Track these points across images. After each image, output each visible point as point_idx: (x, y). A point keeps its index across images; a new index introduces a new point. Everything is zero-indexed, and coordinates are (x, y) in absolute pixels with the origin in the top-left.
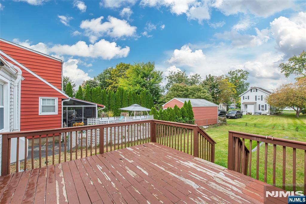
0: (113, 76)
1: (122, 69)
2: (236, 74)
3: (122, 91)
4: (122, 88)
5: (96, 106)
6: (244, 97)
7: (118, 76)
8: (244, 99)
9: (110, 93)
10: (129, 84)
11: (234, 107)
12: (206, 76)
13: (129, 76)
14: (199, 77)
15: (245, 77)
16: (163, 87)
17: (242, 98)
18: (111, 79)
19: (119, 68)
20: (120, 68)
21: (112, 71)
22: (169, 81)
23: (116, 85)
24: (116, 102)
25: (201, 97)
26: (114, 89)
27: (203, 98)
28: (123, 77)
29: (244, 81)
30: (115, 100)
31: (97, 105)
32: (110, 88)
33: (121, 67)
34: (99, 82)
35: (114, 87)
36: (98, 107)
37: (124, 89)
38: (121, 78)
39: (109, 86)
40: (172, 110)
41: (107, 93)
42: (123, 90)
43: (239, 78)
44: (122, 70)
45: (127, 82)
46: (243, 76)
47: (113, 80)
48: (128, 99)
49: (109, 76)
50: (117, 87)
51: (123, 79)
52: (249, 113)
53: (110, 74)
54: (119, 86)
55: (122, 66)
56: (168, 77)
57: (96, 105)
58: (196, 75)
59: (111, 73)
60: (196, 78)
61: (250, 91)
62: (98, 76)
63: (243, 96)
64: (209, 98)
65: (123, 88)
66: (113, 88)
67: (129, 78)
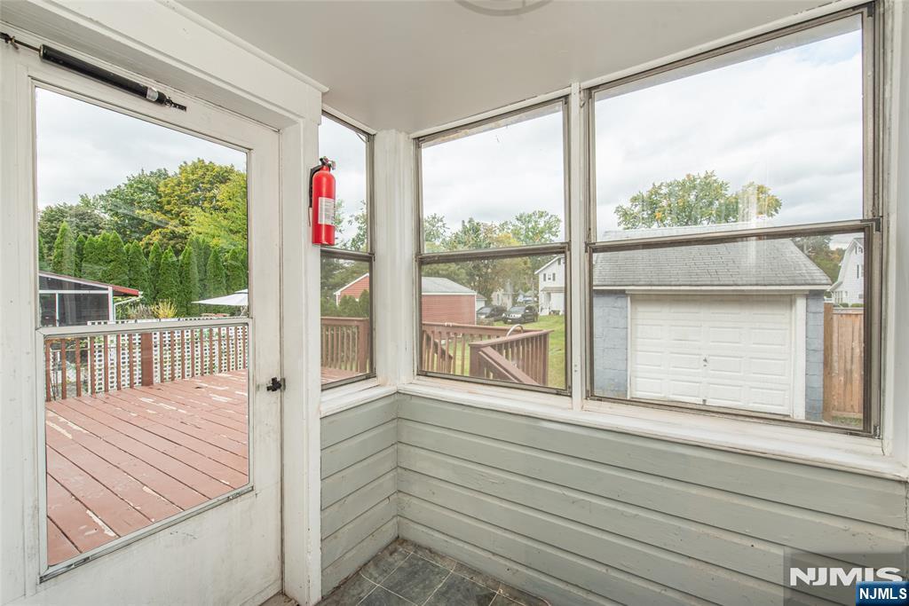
0: (168, 198)
1: (205, 181)
2: (536, 222)
3: (205, 250)
4: (204, 241)
5: (110, 292)
6: (545, 275)
7: (188, 201)
8: (545, 280)
9: (159, 255)
10: (231, 230)
11: (530, 298)
12: (463, 222)
13: (229, 204)
14: (440, 224)
15: (553, 230)
16: (345, 245)
17: (541, 276)
18: (161, 208)
19: (191, 177)
20: (195, 177)
21: (166, 186)
22: (360, 228)
23: (180, 230)
24: (181, 283)
25: (441, 272)
26: (172, 242)
27: (443, 276)
28: (206, 205)
29: (551, 237)
30: (178, 276)
31: (110, 288)
32: (155, 237)
33: (200, 173)
34: (107, 217)
35: (174, 236)
36: (116, 294)
37: (212, 244)
38: (200, 210)
39: (154, 232)
40: (354, 301)
41: (147, 255)
42: (208, 247)
43: (542, 232)
44: (203, 183)
45: (225, 223)
46: (550, 228)
47: (169, 212)
48: (227, 276)
49: (153, 198)
50: (184, 237)
51: (207, 215)
52: (554, 312)
53: (156, 191)
54: (194, 234)
55: (204, 170)
56: (357, 219)
57: (107, 289)
58: (434, 218)
59: (162, 189)
60: (434, 226)
61: (557, 263)
62: (105, 194)
63: (544, 272)
64: (458, 275)
65: (207, 240)
66: (170, 239)
67: (229, 213)
